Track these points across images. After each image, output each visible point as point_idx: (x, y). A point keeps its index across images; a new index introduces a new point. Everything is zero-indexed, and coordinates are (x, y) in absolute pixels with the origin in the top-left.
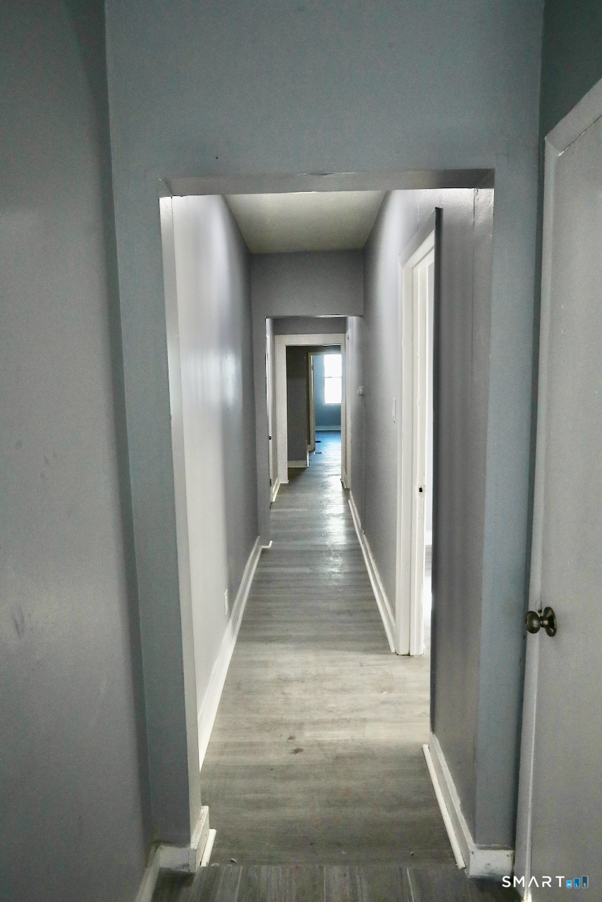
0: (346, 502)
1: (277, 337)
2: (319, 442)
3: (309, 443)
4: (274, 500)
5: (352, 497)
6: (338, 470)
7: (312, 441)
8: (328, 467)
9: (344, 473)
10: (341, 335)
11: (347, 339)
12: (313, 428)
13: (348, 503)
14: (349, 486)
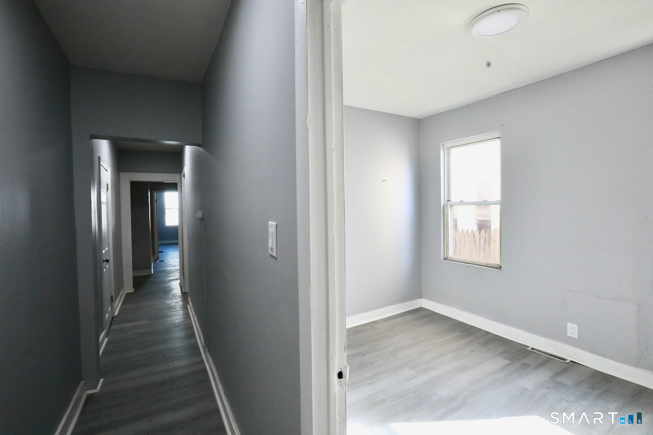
0: (185, 307)
1: (122, 174)
2: (162, 252)
3: (154, 254)
4: (116, 314)
5: (191, 303)
6: (177, 275)
7: (156, 252)
8: (169, 273)
9: (182, 279)
10: (177, 175)
11: (183, 178)
12: (157, 242)
13: (187, 308)
14: (187, 289)
